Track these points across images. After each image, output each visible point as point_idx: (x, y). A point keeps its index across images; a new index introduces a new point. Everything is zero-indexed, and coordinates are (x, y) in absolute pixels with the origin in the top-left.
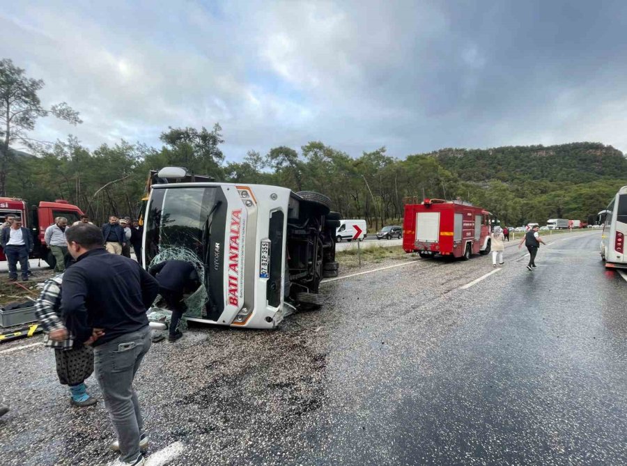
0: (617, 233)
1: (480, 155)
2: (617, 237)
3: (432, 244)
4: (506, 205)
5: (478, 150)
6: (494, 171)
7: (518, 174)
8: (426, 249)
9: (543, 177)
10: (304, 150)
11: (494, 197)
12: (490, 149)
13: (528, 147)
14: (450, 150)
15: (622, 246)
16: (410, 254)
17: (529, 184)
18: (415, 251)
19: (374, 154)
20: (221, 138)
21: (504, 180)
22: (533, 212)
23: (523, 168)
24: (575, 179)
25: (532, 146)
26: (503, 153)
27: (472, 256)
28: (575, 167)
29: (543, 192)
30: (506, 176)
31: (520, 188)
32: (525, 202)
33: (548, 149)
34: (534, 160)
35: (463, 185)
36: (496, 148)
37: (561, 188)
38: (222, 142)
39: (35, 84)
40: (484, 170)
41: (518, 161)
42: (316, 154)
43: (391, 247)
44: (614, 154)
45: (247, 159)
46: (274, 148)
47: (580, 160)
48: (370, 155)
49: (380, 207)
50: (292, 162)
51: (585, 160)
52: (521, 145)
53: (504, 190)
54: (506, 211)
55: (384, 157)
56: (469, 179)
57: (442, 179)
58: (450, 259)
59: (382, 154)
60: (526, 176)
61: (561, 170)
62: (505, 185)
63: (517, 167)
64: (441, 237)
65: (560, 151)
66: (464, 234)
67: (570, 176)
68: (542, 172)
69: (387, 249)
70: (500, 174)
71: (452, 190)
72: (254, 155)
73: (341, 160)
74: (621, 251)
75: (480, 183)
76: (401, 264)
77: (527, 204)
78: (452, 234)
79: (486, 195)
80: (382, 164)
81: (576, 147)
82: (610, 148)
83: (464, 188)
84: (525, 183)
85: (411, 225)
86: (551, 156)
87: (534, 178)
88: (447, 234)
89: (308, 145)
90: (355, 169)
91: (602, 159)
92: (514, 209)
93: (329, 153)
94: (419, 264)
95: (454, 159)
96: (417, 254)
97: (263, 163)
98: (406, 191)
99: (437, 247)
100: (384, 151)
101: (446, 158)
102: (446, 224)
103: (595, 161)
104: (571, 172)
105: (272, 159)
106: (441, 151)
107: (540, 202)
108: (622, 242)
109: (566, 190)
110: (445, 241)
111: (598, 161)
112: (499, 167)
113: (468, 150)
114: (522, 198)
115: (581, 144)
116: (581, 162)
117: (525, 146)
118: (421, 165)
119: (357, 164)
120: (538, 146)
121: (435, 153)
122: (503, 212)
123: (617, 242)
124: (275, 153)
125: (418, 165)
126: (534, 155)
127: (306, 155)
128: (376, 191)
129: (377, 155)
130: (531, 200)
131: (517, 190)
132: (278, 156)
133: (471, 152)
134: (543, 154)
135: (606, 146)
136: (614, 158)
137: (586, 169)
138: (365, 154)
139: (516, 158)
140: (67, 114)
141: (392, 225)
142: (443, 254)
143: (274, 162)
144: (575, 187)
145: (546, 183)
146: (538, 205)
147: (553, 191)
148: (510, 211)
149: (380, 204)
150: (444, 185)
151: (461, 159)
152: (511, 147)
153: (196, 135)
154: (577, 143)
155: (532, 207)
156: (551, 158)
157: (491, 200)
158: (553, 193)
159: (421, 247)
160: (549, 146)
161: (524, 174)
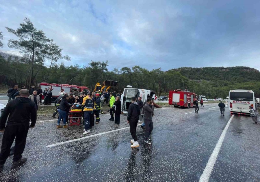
0: (230, 103)
1: (197, 70)
2: (230, 104)
3: (177, 103)
4: (209, 90)
5: (197, 68)
6: (204, 76)
7: (214, 77)
8: (176, 104)
9: (225, 79)
10: (133, 68)
11: (203, 87)
12: (202, 68)
13: (217, 67)
14: (185, 68)
15: (232, 107)
16: (171, 106)
17: (219, 82)
18: (173, 105)
19: (157, 70)
20: (108, 65)
21: (208, 80)
22: (221, 93)
23: (216, 75)
24: (239, 81)
25: (219, 67)
26: (207, 69)
27: (190, 107)
28: (238, 76)
29: (225, 85)
30: (209, 78)
31: (215, 83)
32: (217, 89)
33: (226, 68)
34: (220, 73)
35: (191, 81)
36: (204, 67)
37: (233, 84)
38: (108, 66)
39: (60, 50)
40: (199, 75)
41: (214, 73)
42: (136, 70)
43: (164, 103)
44: (256, 71)
45: (114, 70)
46: (123, 67)
47: (241, 73)
48: (155, 70)
49: (158, 88)
50: (128, 72)
51: (243, 73)
52: (215, 67)
53: (208, 84)
54: (209, 92)
55: (160, 71)
56: (194, 79)
57: (182, 79)
58: (183, 108)
59: (160, 70)
60: (218, 79)
61: (233, 77)
62: (208, 82)
63: (213, 75)
64: (180, 101)
65: (231, 70)
66: (187, 100)
67: (237, 79)
68: (224, 77)
69: (163, 103)
70: (206, 78)
71: (186, 84)
72: (116, 69)
73: (145, 72)
74: (232, 108)
75: (198, 81)
76: (168, 108)
77: (218, 90)
78: (183, 100)
79: (200, 86)
80: (159, 73)
81: (238, 68)
82: (253, 69)
83: (191, 83)
84: (217, 81)
85: (171, 97)
86: (228, 71)
87: (221, 80)
88: (182, 100)
89: (134, 67)
90: (150, 75)
91: (250, 73)
92: (212, 92)
93: (141, 69)
94: (174, 108)
95: (187, 71)
96: (173, 106)
97: (118, 72)
98: (168, 83)
99: (179, 104)
100: (160, 69)
101: (184, 71)
102: (182, 97)
103: (247, 74)
104: (237, 78)
105: (122, 71)
106: (182, 68)
107: (224, 89)
108: (232, 105)
109: (235, 85)
110: (181, 102)
111: (248, 74)
112: (206, 75)
113: (192, 68)
114: (216, 87)
115: (240, 67)
116: (241, 74)
117: (216, 67)
118: (174, 74)
119: (151, 73)
120: (222, 67)
121: (179, 68)
122: (208, 93)
123: (230, 105)
124: (123, 69)
125: (173, 74)
126: (220, 71)
127: (133, 70)
128: (157, 82)
129: (158, 70)
130: (220, 88)
131: (214, 84)
132: (124, 70)
133: (194, 69)
134: (224, 70)
135: (251, 68)
136: (256, 73)
137: (244, 77)
138: (153, 70)
139: (213, 71)
140: (67, 58)
141: (163, 95)
142: (181, 106)
143: (123, 72)
144: (239, 84)
145: (226, 82)
146: (223, 90)
147: (229, 85)
148: (211, 92)
149: (158, 87)
150: (183, 81)
151: (190, 71)
152: (210, 67)
153: (100, 63)
154: (238, 67)
155: (221, 91)
156: (228, 72)
157: (202, 88)
158: (229, 86)
159: (174, 104)
160: (227, 67)
161: (216, 78)
